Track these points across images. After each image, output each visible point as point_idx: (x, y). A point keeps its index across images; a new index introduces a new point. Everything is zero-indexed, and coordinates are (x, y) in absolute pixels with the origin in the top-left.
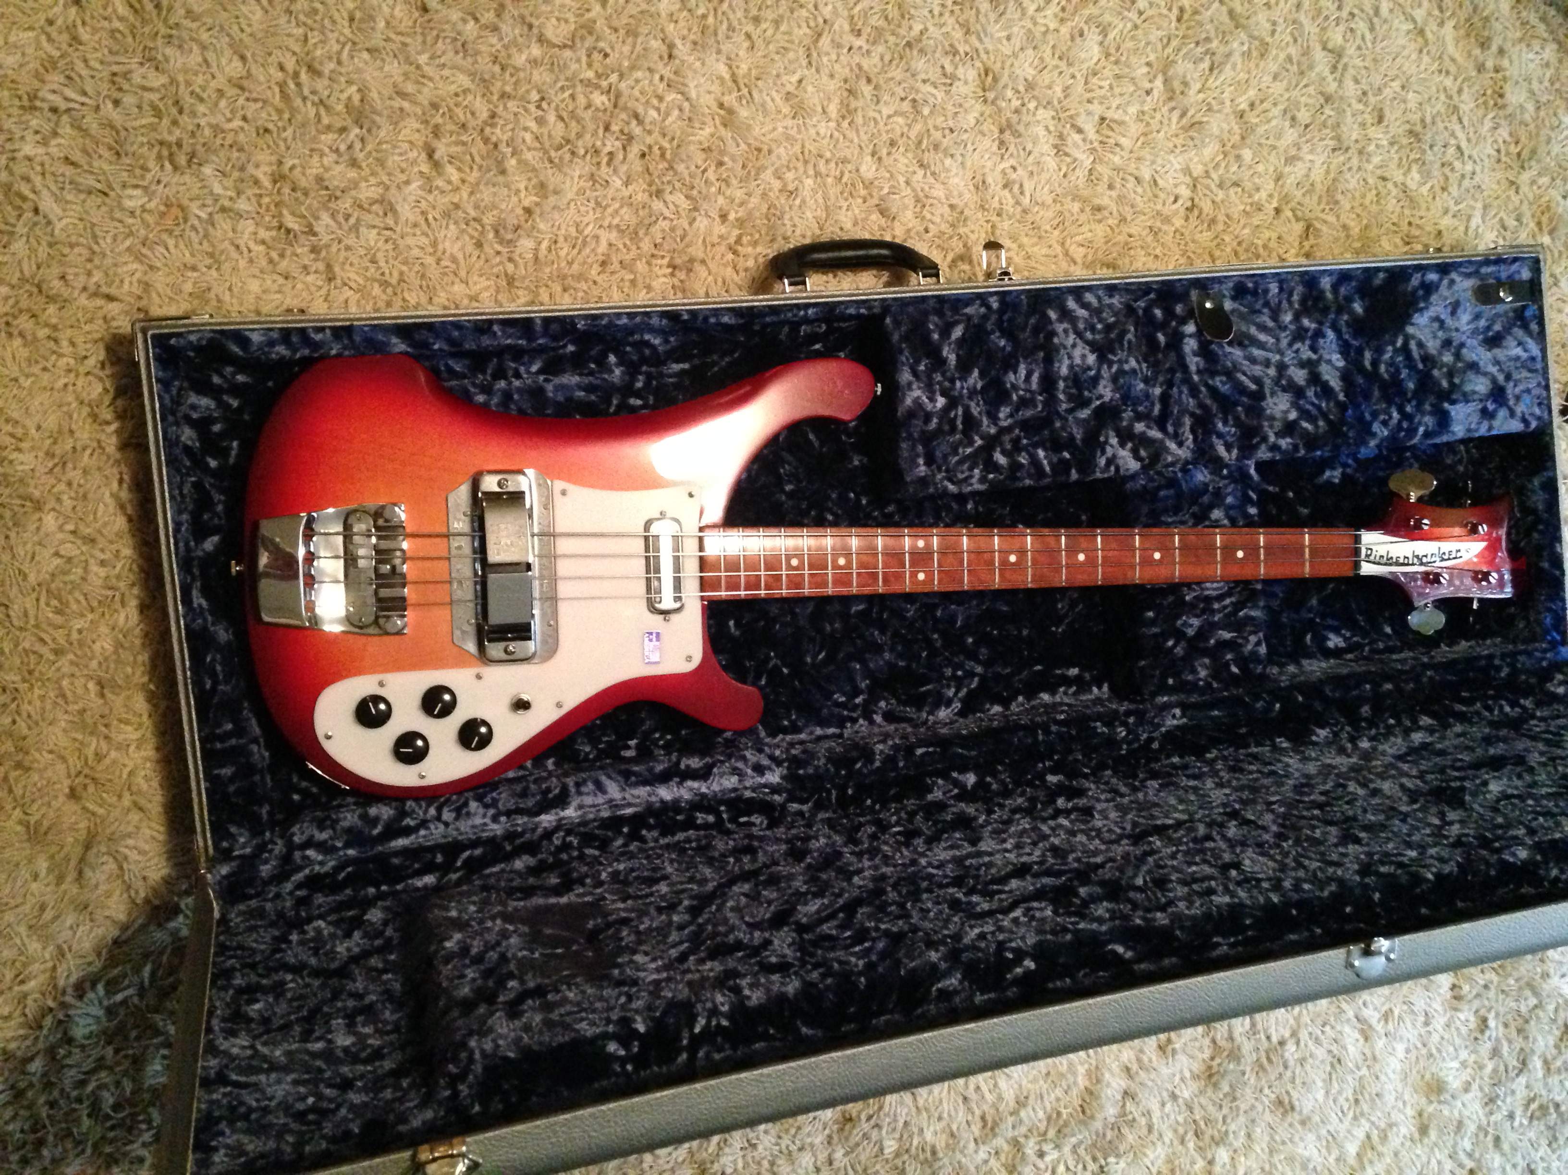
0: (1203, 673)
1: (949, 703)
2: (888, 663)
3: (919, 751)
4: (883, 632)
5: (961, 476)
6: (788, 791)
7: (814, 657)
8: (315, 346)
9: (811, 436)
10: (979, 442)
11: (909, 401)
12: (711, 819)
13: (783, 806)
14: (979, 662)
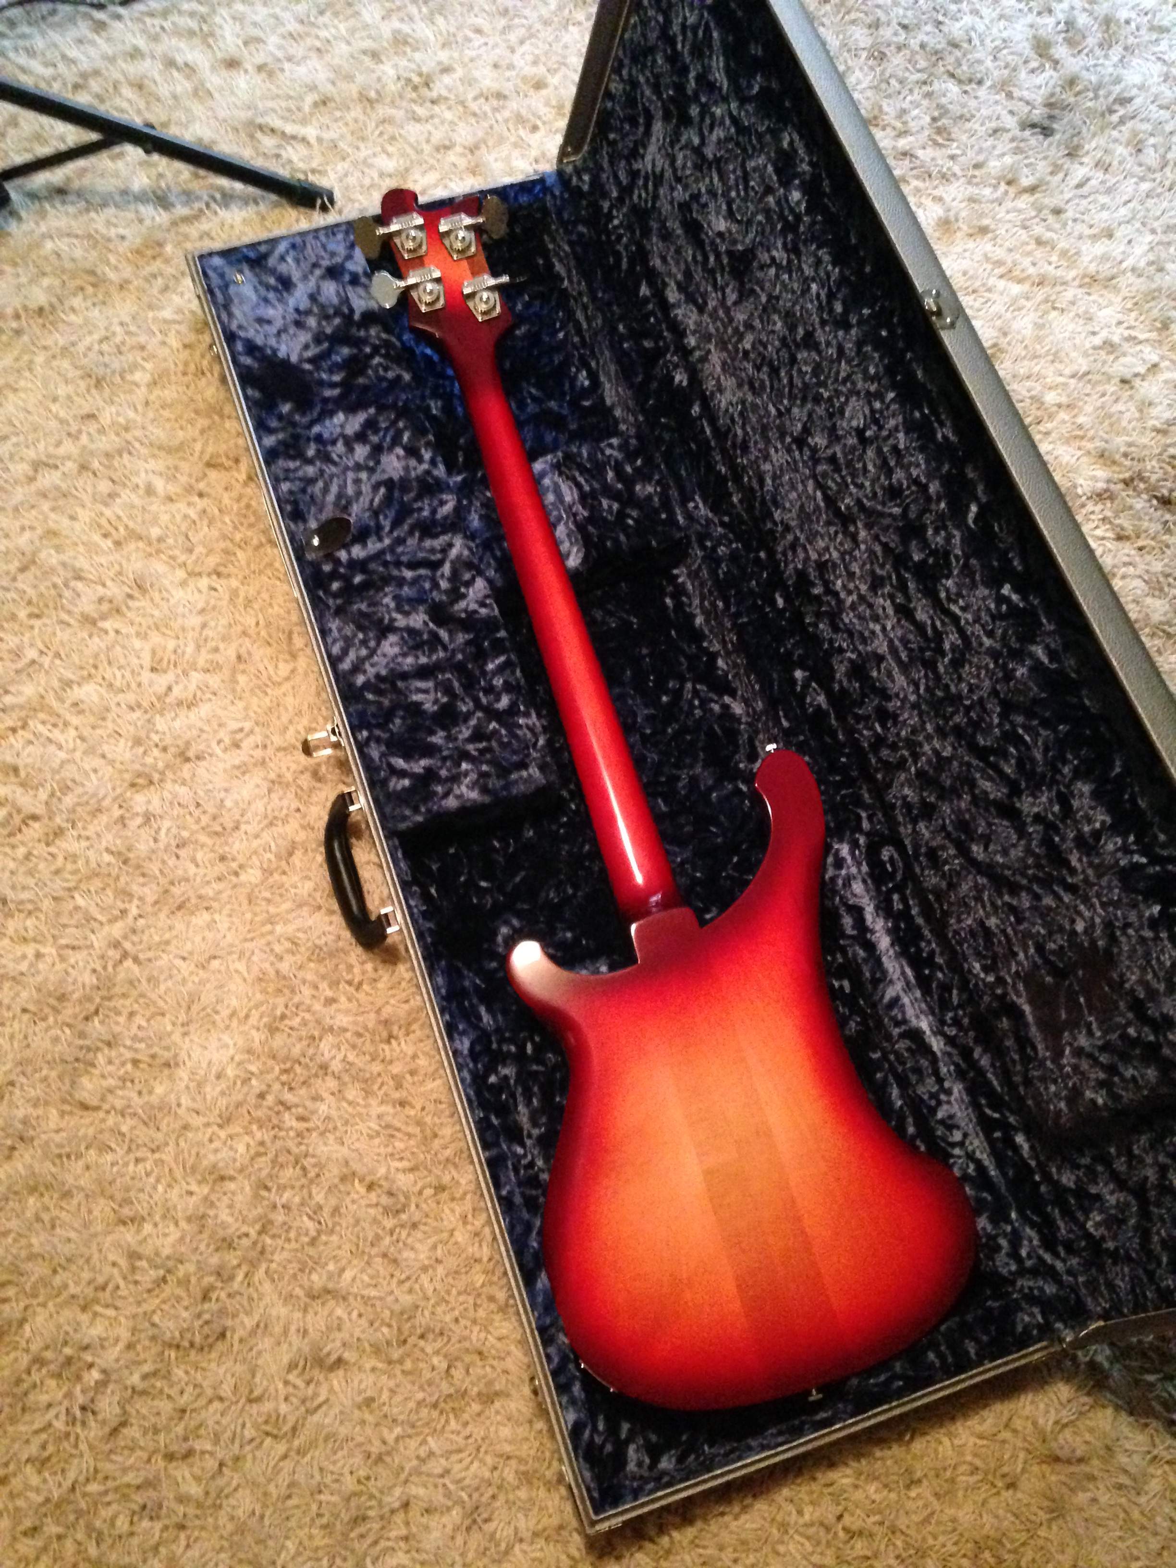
0: (650, 489)
1: (726, 707)
2: (704, 767)
3: (785, 724)
4: (678, 778)
5: (529, 735)
6: (853, 832)
7: (716, 835)
8: (564, 1359)
9: (518, 879)
10: (493, 725)
11: (474, 795)
12: (896, 897)
13: (868, 835)
14: (682, 687)
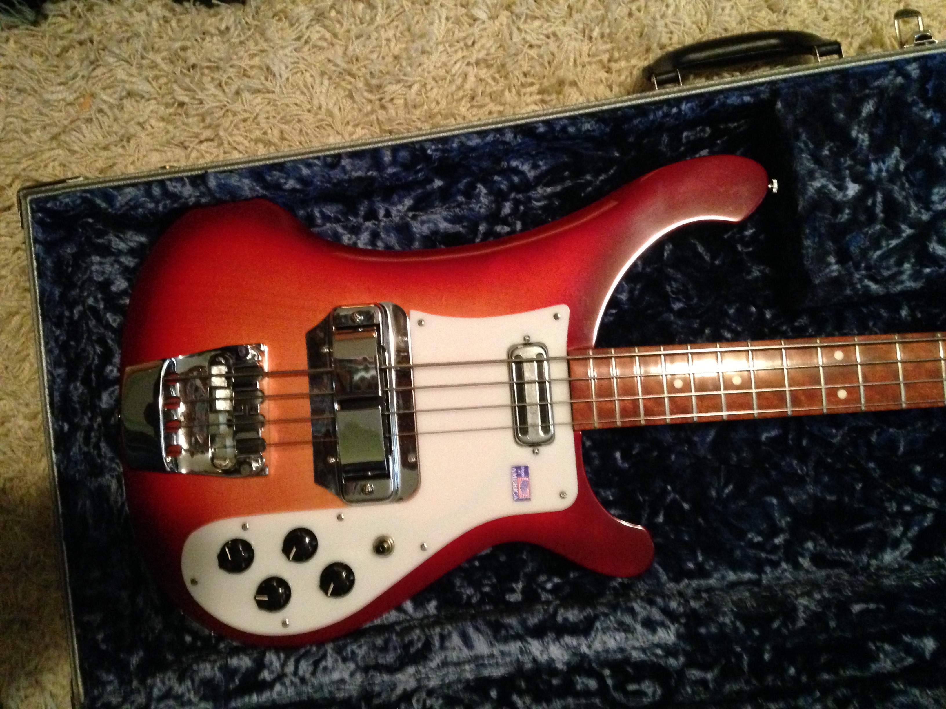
1: (896, 544)
2: (813, 498)
5: (886, 273)
6: (686, 654)
7: (720, 491)
9: (701, 249)
10: (908, 231)
12: (593, 684)
13: (681, 673)
